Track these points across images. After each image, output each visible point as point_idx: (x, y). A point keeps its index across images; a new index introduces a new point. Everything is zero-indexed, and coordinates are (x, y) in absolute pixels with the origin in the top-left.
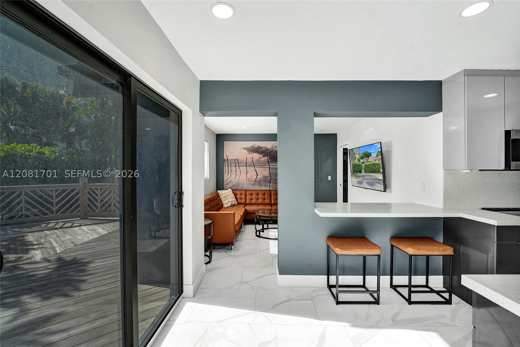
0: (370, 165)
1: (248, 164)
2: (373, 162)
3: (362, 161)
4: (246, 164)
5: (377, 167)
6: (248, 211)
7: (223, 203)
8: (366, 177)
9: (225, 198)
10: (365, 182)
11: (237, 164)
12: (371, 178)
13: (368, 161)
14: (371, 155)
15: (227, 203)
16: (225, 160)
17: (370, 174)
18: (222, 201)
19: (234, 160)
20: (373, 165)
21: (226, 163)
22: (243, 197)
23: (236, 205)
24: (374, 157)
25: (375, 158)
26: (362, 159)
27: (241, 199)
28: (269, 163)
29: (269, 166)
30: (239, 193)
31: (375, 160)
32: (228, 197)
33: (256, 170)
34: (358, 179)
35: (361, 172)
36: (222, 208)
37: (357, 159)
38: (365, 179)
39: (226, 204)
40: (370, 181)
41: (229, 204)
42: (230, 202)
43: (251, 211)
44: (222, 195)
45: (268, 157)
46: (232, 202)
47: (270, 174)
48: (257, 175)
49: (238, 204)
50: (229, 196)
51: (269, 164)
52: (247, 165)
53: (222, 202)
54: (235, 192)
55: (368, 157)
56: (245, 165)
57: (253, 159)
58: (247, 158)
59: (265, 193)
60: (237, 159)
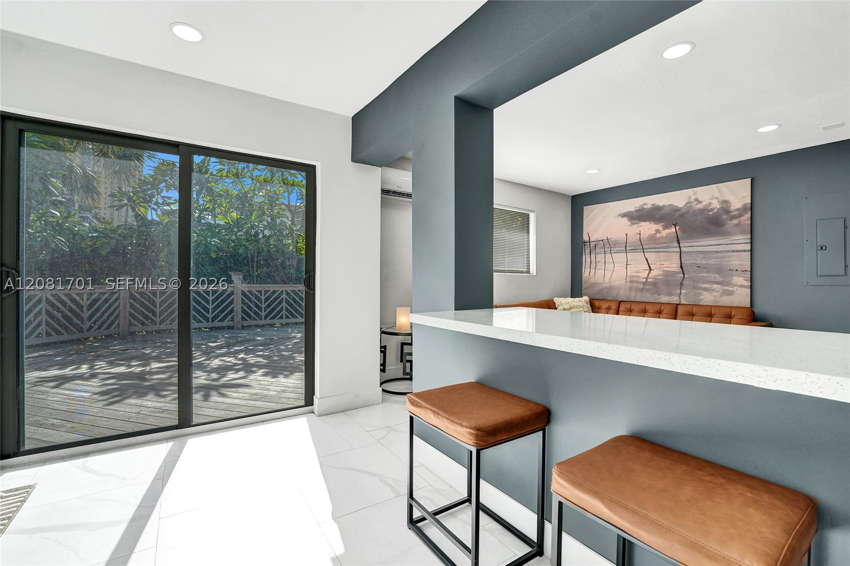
1: (629, 246)
4: (626, 246)
11: (608, 248)
16: (584, 242)
19: (602, 240)
28: (678, 240)
29: (680, 247)
33: (646, 259)
45: (677, 228)
47: (681, 267)
48: (650, 269)
51: (679, 243)
52: (627, 248)
56: (624, 249)
57: (640, 234)
58: (627, 235)
59: (662, 310)
60: (608, 239)
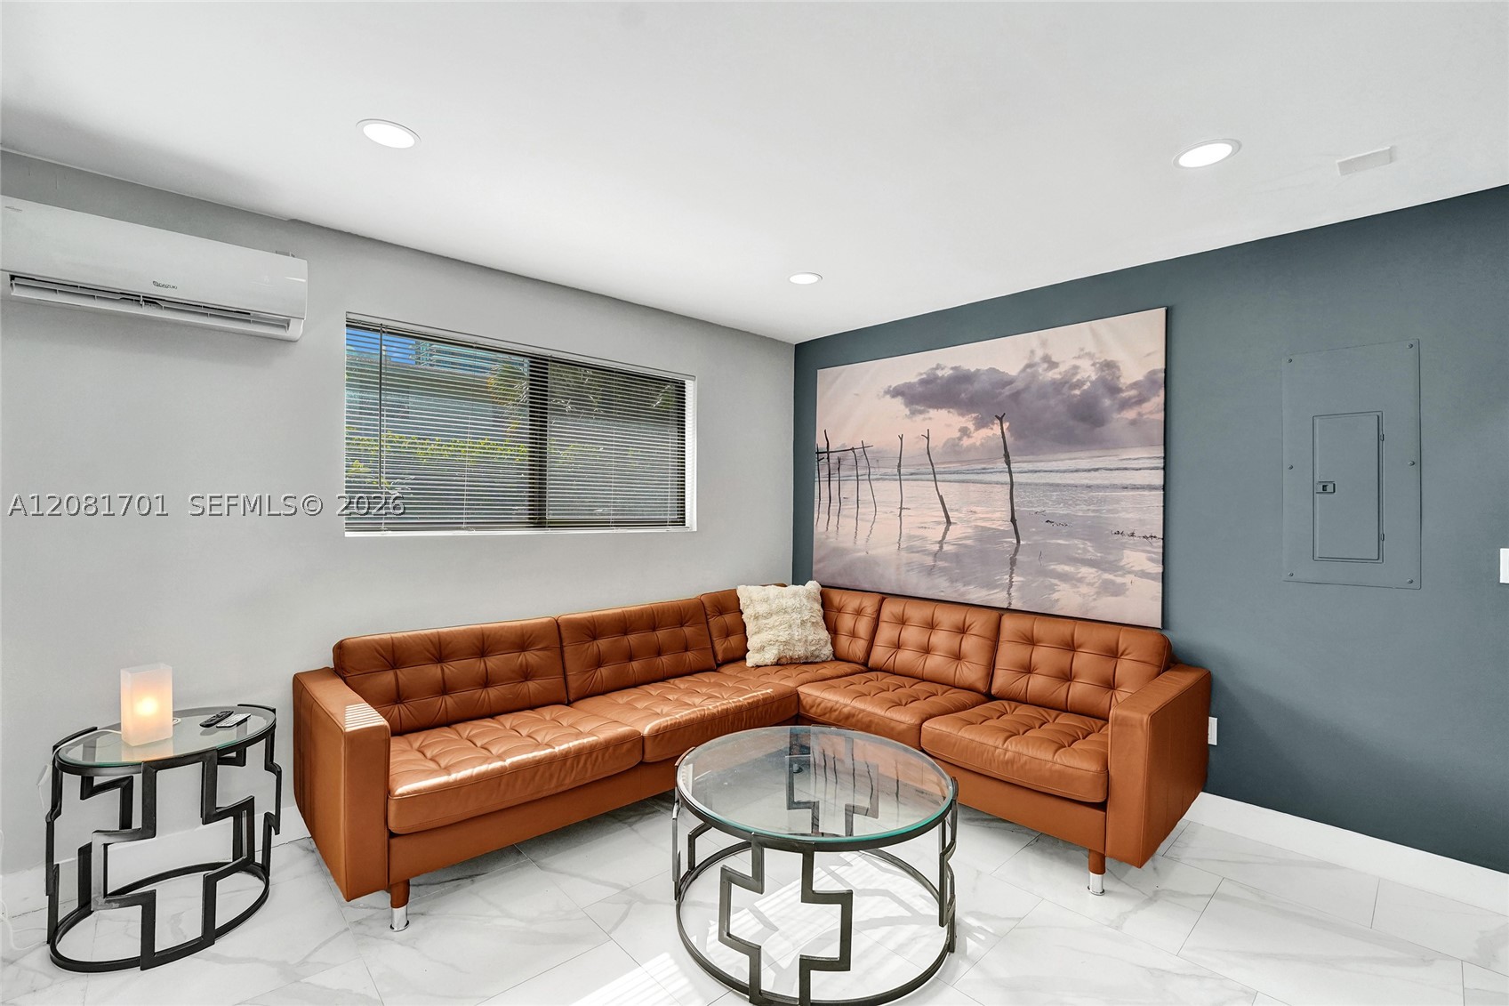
1: (907, 466)
4: (899, 466)
16: (818, 453)
19: (853, 449)
21: (823, 466)
28: (1007, 456)
29: (1010, 473)
33: (941, 498)
45: (1006, 425)
47: (1013, 520)
48: (949, 522)
51: (1008, 463)
56: (896, 471)
57: (928, 438)
58: (901, 439)
59: (967, 624)
60: (863, 447)
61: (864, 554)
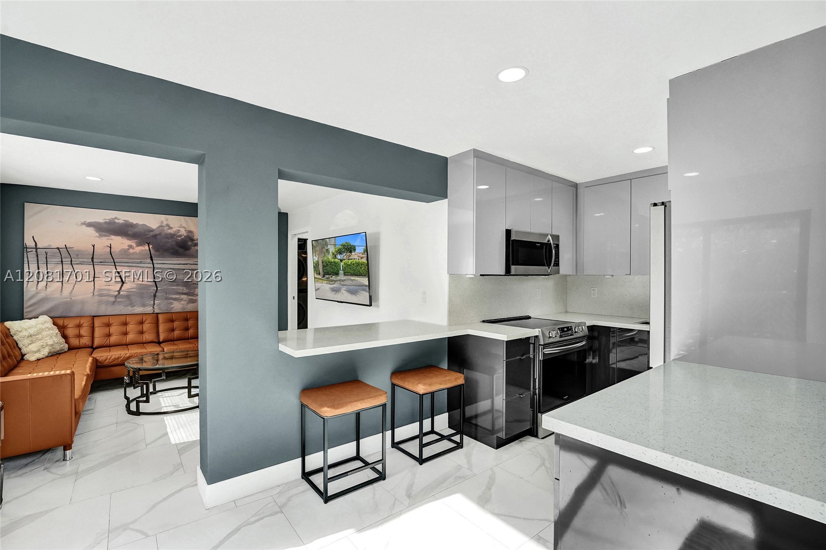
0: (353, 264)
1: (97, 259)
2: (358, 261)
3: (339, 258)
4: (93, 258)
5: (363, 268)
6: (100, 362)
7: (24, 350)
8: (346, 283)
9: (30, 339)
10: (344, 289)
11: (66, 258)
12: (354, 283)
13: (350, 258)
14: (355, 250)
15: (39, 351)
16: (27, 248)
17: (353, 278)
18: (20, 345)
19: (58, 248)
20: (358, 264)
21: (32, 256)
22: (85, 331)
23: (65, 352)
24: (359, 253)
25: (361, 255)
26: (340, 253)
27: (79, 336)
28: (151, 258)
29: (153, 263)
30: (71, 324)
31: (361, 258)
32: (40, 336)
34: (333, 284)
35: (337, 274)
36: (22, 364)
37: (330, 253)
38: (345, 285)
39: (36, 352)
40: (352, 287)
41: (45, 352)
42: (47, 348)
43: (110, 360)
44: (21, 331)
45: (151, 246)
46: (52, 345)
49: (71, 349)
50: (44, 333)
51: (152, 260)
52: (94, 260)
53: (20, 349)
54: (60, 322)
55: (351, 252)
56: (90, 260)
57: (110, 247)
58: (94, 246)
59: (144, 321)
60: (66, 248)
61: (69, 299)
